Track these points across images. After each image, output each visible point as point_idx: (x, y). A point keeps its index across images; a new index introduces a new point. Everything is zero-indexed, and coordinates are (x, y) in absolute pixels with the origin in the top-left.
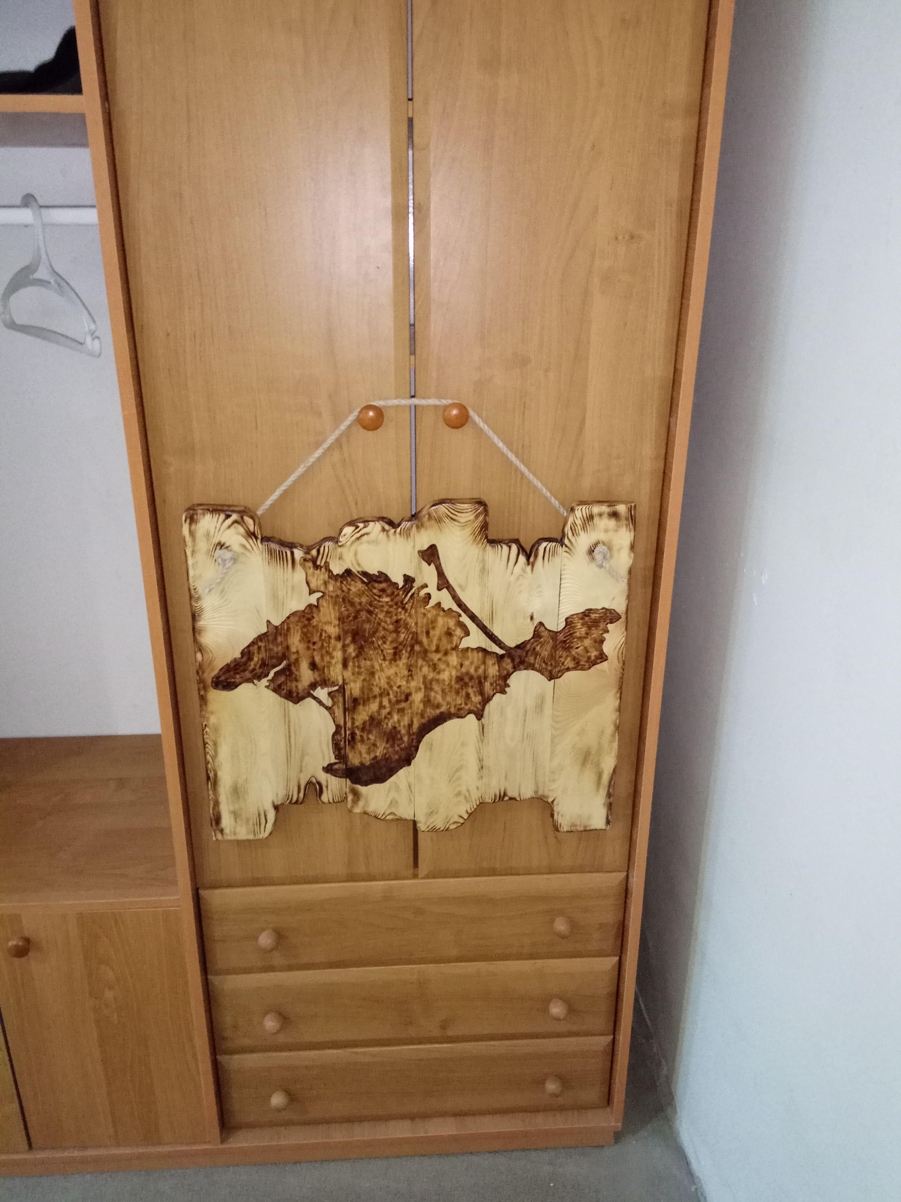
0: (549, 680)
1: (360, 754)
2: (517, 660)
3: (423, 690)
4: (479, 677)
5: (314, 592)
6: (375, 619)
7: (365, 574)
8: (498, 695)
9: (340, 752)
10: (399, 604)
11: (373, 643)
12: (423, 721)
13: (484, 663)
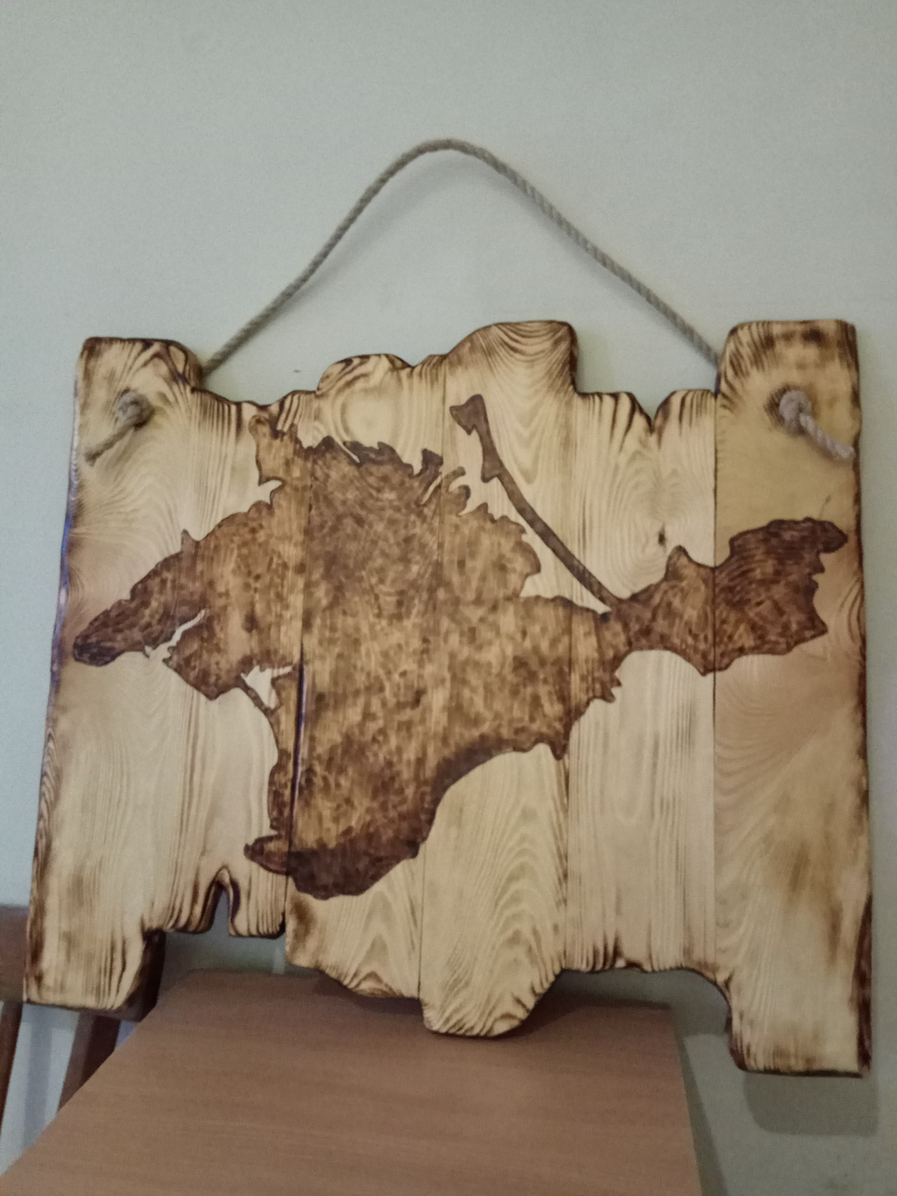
0: (704, 674)
1: (320, 818)
2: (635, 627)
3: (448, 684)
4: (557, 661)
5: (268, 480)
6: (368, 533)
7: (356, 447)
8: (597, 705)
9: (281, 813)
10: (413, 506)
11: (361, 580)
12: (447, 753)
13: (569, 631)
